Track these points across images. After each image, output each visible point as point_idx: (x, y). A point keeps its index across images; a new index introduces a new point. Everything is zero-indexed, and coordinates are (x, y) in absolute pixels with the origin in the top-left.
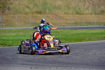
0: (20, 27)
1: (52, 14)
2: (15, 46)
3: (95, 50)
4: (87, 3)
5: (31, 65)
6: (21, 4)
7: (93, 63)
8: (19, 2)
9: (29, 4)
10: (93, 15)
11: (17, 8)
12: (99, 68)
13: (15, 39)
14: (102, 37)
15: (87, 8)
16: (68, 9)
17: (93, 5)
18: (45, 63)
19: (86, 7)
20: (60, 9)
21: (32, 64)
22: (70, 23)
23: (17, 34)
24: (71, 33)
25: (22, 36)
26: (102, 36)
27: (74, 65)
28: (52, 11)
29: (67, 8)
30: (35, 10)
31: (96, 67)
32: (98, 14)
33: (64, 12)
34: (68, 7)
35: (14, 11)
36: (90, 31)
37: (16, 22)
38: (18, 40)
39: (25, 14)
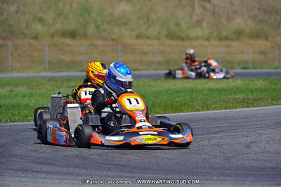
0: (19, 72)
1: (105, 39)
2: (6, 121)
3: (218, 135)
4: (198, 10)
5: (46, 173)
6: (24, 13)
7: (211, 169)
8: (18, 6)
9: (44, 13)
10: (214, 42)
11: (12, 22)
12: (226, 180)
13: (4, 105)
14: (237, 99)
15: (198, 21)
16: (146, 26)
17: (214, 14)
18: (84, 168)
19: (195, 18)
20: (126, 24)
21: (49, 170)
22: (152, 63)
23: (11, 91)
24: (153, 89)
25: (24, 96)
26: (238, 97)
27: (160, 172)
28: (104, 30)
29: (145, 23)
30: (58, 26)
31: (218, 180)
32: (227, 38)
33: (135, 33)
34: (148, 19)
35: (5, 31)
36: (206, 83)
37: (10, 57)
38: (13, 106)
39: (32, 38)
